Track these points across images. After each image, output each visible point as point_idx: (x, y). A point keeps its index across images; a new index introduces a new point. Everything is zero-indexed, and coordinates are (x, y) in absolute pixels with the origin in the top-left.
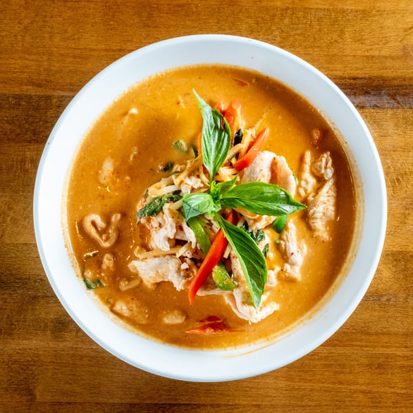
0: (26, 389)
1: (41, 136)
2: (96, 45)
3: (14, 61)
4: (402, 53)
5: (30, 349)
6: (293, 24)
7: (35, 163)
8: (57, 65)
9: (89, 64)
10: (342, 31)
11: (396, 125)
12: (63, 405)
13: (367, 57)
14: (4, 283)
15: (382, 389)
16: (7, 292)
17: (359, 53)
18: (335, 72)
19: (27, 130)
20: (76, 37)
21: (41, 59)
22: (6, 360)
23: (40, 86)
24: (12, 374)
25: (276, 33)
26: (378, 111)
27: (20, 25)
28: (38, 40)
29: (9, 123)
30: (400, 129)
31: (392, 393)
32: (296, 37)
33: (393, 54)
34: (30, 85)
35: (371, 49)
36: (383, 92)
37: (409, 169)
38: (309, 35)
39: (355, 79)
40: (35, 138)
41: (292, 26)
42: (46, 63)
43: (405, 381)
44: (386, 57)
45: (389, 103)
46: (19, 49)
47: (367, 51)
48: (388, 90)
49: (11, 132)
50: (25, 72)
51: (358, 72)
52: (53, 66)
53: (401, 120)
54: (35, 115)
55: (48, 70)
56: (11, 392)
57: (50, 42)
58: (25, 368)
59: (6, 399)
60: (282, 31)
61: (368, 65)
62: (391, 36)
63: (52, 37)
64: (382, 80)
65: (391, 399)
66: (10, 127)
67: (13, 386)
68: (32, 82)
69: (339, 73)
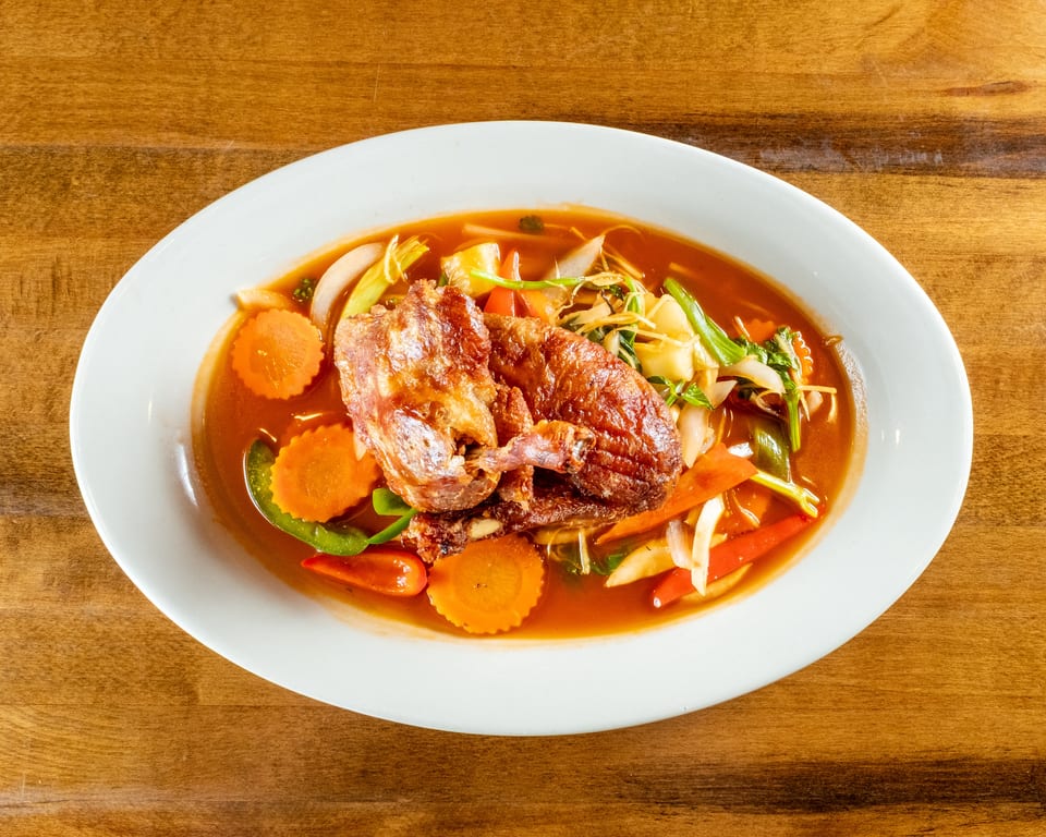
0: (181, 682)
2: (297, 54)
3: (144, 86)
4: (859, 71)
6: (660, 14)
8: (224, 92)
9: (283, 90)
10: (751, 29)
12: (246, 711)
13: (797, 76)
17: (782, 68)
18: (737, 105)
20: (259, 39)
21: (194, 82)
22: (142, 632)
23: (191, 131)
24: (154, 657)
25: (630, 32)
26: (817, 176)
27: (153, 18)
28: (188, 47)
29: (140, 203)
31: (833, 685)
32: (667, 38)
33: (845, 72)
34: (173, 131)
35: (804, 62)
36: (826, 141)
38: (691, 35)
39: (773, 117)
41: (659, 18)
42: (203, 89)
43: (855, 663)
44: (832, 77)
45: (835, 162)
46: (153, 62)
47: (797, 65)
48: (833, 139)
49: (141, 219)
50: (165, 106)
51: (780, 103)
52: (217, 95)
53: (857, 194)
54: (186, 186)
55: (207, 103)
56: (154, 688)
57: (211, 50)
58: (176, 645)
59: (144, 700)
60: (641, 27)
61: (799, 92)
62: (841, 38)
63: (215, 40)
64: (824, 119)
65: (831, 695)
66: (137, 210)
67: (158, 678)
68: (178, 125)
69: (745, 107)
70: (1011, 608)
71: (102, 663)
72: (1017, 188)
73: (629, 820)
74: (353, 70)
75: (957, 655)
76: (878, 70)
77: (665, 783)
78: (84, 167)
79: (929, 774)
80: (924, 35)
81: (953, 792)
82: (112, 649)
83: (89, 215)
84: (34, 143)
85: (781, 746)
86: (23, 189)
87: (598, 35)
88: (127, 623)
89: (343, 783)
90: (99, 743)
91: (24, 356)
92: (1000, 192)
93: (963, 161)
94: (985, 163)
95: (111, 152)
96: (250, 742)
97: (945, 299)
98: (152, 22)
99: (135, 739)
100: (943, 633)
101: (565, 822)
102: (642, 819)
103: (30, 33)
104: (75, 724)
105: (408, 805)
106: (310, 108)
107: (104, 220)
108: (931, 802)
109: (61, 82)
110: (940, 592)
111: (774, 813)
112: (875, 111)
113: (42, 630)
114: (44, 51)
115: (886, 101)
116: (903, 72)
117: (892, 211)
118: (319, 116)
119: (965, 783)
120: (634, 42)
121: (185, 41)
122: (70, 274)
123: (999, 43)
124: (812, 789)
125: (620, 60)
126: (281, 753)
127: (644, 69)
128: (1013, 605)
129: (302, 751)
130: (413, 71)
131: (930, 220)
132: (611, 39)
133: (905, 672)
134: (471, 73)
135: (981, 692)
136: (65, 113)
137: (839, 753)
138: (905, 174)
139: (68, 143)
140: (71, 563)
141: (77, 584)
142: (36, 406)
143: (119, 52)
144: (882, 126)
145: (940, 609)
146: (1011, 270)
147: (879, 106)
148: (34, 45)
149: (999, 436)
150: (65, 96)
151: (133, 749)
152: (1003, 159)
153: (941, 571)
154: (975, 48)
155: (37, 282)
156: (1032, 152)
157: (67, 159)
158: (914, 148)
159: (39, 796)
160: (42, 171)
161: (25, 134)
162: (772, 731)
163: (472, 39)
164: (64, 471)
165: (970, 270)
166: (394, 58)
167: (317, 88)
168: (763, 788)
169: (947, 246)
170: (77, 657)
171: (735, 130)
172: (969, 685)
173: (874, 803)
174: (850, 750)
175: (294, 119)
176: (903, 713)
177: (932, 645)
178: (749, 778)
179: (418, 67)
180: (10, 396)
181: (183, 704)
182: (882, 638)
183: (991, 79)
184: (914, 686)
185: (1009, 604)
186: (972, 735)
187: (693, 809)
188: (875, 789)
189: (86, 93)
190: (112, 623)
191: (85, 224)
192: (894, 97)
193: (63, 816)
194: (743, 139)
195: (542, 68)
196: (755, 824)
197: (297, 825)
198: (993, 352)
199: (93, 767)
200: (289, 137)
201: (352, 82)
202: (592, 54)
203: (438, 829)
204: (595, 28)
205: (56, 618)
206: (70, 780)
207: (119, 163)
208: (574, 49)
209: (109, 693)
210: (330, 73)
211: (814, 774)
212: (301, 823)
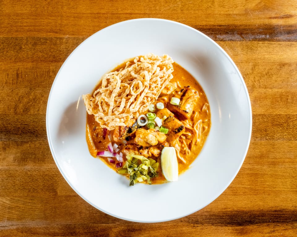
0: (53, 189)
1: (57, 58)
2: (86, 11)
3: (43, 20)
4: (244, 13)
5: (54, 168)
7: (55, 73)
8: (65, 21)
9: (82, 21)
10: (213, 2)
11: (242, 49)
12: (71, 197)
13: (227, 15)
14: (39, 134)
15: (238, 186)
16: (41, 139)
17: (222, 12)
18: (210, 23)
19: (50, 55)
20: (75, 7)
21: (57, 19)
22: (42, 174)
23: (56, 33)
24: (45, 182)
25: (179, 3)
26: (233, 42)
27: (46, 2)
28: (55, 9)
30: (244, 51)
31: (243, 188)
32: (189, 5)
33: (240, 13)
34: (51, 32)
35: (228, 11)
36: (235, 32)
37: (249, 72)
38: (196, 4)
39: (220, 26)
40: (54, 59)
42: (59, 21)
43: (249, 181)
44: (237, 15)
45: (238, 38)
46: (46, 14)
47: (227, 12)
48: (237, 32)
49: (42, 57)
50: (49, 26)
51: (222, 22)
52: (63, 22)
53: (245, 47)
54: (55, 48)
55: (61, 25)
56: (45, 191)
57: (62, 10)
58: (51, 178)
59: (41, 194)
60: (182, 2)
61: (227, 19)
62: (239, 4)
63: (63, 7)
64: (235, 26)
65: (242, 191)
66: (41, 54)
67: (46, 188)
68: (53, 31)
69: (212, 23)
70: (295, 165)
71: (30, 183)
72: (291, 44)
73: (184, 229)
74: (102, 15)
75: (279, 179)
76: (250, 12)
77: (194, 217)
78: (26, 43)
79: (273, 214)
80: (263, 2)
81: (280, 220)
82: (33, 179)
83: (28, 56)
84: (12, 36)
85: (228, 206)
86: (8, 49)
87: (170, 4)
88: (37, 172)
89: (100, 218)
90: (29, 207)
91: (8, 96)
92: (286, 46)
93: (275, 37)
94: (282, 37)
95: (33, 38)
96: (73, 206)
97: (271, 76)
98: (45, 3)
99: (39, 206)
100: (275, 172)
101: (165, 229)
102: (188, 228)
103: (11, 6)
104: (22, 202)
105: (119, 225)
106: (90, 26)
107: (32, 57)
108: (274, 223)
109: (19, 19)
110: (273, 160)
111: (227, 226)
112: (249, 24)
113: (13, 174)
114: (15, 11)
115: (252, 21)
116: (257, 13)
117: (255, 51)
118: (92, 28)
119: (284, 217)
120: (180, 6)
121: (54, 8)
122: (22, 73)
123: (284, 4)
124: (238, 219)
125: (177, 11)
126: (82, 209)
127: (183, 13)
128: (295, 164)
129: (88, 209)
130: (118, 15)
131: (266, 54)
132: (174, 5)
133: (264, 184)
134: (134, 15)
135: (287, 190)
136: (21, 28)
137: (246, 208)
138: (258, 41)
139: (21, 36)
140: (21, 155)
141: (23, 161)
142: (12, 110)
143: (36, 11)
144: (251, 28)
145: (273, 165)
146: (290, 67)
147: (250, 22)
148: (12, 9)
149: (289, 115)
150: (21, 23)
151: (38, 209)
152: (287, 37)
153: (273, 154)
154: (277, 6)
155: (12, 75)
156: (295, 34)
157: (21, 41)
158: (261, 34)
159: (10, 223)
160: (14, 44)
161: (9, 34)
162: (226, 201)
163: (135, 6)
164: (19, 128)
165: (278, 67)
166: (113, 12)
167: (91, 20)
168: (223, 219)
169: (271, 61)
170: (23, 182)
171: (210, 30)
172: (283, 187)
173: (257, 223)
174: (249, 207)
175: (85, 29)
176: (264, 196)
177: (272, 176)
178: (219, 215)
179: (120, 14)
180: (4, 107)
181: (53, 195)
182: (257, 174)
183: (282, 14)
184: (267, 188)
185: (294, 164)
186: (285, 203)
187: (203, 225)
188: (257, 219)
189: (26, 22)
190: (33, 172)
191: (26, 58)
192: (254, 20)
193: (17, 229)
194: (212, 32)
195: (155, 14)
196: (221, 229)
197: (86, 231)
198: (286, 91)
199: (27, 214)
200: (84, 34)
201: (101, 19)
202: (168, 9)
203: (128, 232)
204: (169, 2)
205: (17, 171)
206: (20, 218)
207: (36, 41)
208: (163, 8)
209: (32, 192)
210: (95, 16)
211: (238, 214)
212: (88, 230)
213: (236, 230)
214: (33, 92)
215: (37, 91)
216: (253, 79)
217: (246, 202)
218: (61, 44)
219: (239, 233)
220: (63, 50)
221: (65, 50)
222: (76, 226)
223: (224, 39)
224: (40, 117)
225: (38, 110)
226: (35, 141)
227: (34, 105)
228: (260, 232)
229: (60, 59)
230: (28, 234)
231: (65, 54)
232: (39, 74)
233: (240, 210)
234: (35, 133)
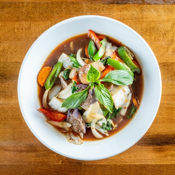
213: (156, 149)
214: (3, 45)
215: (5, 44)
216: (172, 35)
217: (164, 128)
218: (23, 7)
219: (158, 151)
220: (24, 12)
221: (26, 12)
222: (37, 145)
223: (150, 3)
224: (8, 64)
225: (7, 59)
226: (5, 82)
227: (3, 55)
228: (173, 150)
229: (23, 19)
230: (2, 151)
231: (26, 15)
232: (6, 31)
233: (159, 134)
234: (5, 76)
